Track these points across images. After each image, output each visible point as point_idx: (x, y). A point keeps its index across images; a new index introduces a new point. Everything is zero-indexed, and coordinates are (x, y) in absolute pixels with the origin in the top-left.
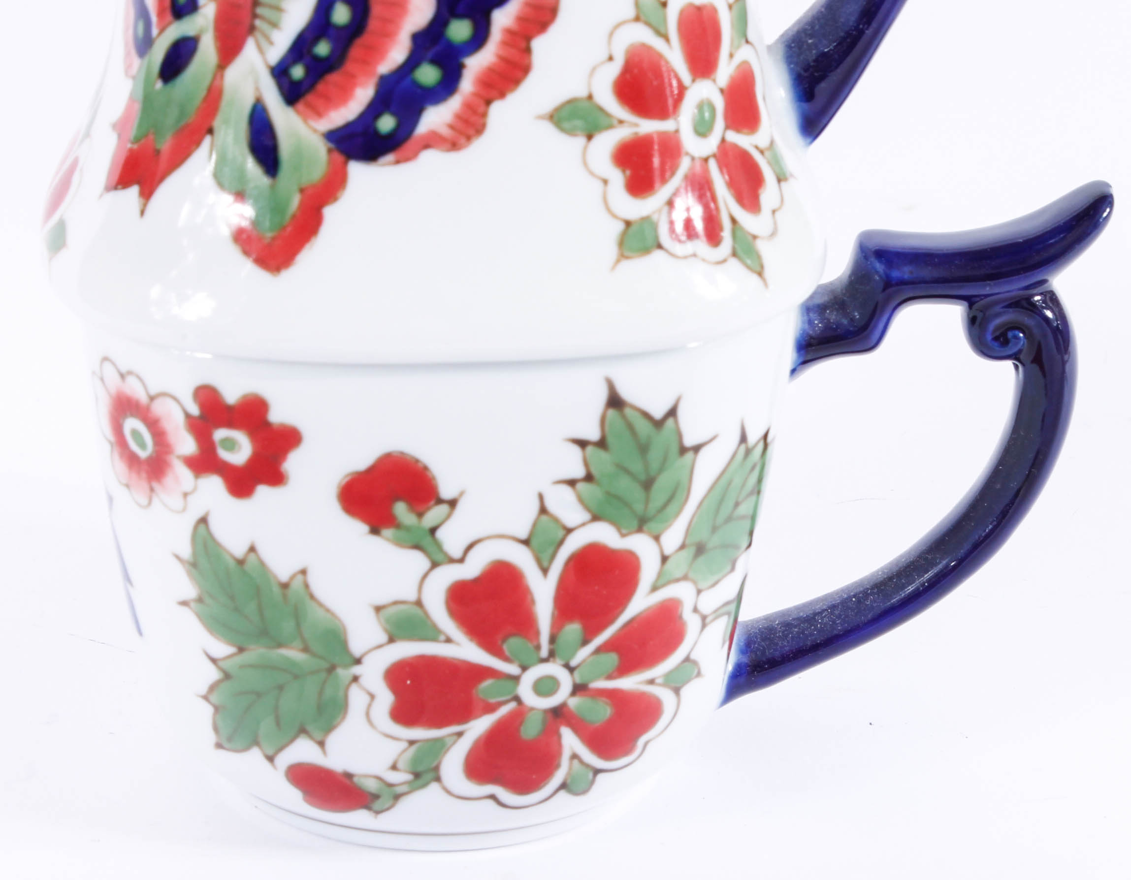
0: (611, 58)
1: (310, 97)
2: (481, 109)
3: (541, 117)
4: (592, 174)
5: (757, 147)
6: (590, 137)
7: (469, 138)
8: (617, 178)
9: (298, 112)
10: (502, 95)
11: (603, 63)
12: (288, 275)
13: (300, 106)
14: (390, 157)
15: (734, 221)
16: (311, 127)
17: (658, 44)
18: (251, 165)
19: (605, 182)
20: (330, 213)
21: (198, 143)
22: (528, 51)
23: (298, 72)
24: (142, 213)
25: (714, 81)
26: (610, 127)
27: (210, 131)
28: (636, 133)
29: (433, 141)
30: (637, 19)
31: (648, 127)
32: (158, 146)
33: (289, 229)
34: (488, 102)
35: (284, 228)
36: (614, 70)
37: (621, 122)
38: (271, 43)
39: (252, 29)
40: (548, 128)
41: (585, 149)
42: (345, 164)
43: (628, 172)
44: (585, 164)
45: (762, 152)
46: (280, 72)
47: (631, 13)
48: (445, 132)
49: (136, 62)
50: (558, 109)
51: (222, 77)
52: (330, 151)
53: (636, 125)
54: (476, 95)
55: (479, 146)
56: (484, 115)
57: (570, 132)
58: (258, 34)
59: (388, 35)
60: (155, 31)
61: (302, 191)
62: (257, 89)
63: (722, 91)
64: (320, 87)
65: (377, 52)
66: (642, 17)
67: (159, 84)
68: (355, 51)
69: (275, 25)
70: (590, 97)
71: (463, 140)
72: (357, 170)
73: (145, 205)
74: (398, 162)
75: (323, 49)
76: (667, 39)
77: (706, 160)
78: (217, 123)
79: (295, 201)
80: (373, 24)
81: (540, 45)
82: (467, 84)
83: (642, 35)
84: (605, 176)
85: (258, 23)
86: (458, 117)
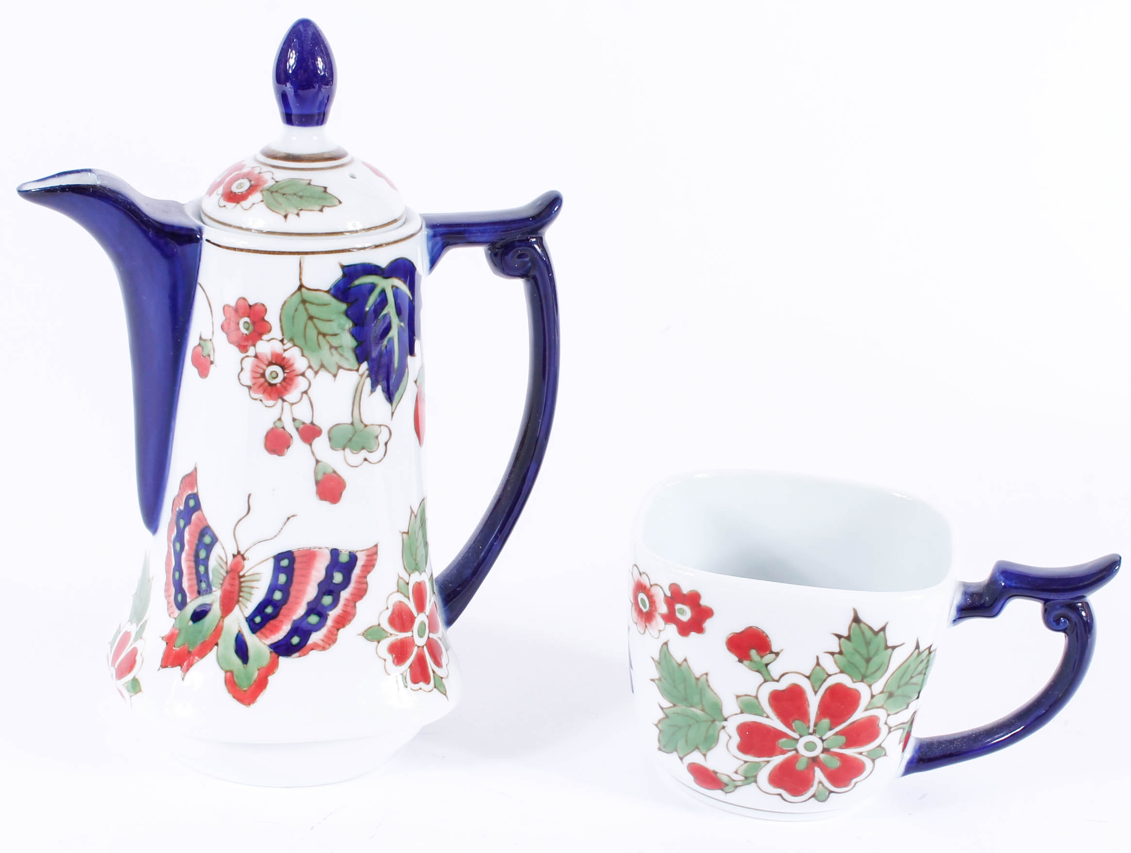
0: (387, 608)
1: (263, 630)
2: (335, 632)
3: (359, 635)
4: (379, 657)
5: (439, 638)
6: (379, 642)
7: (330, 645)
8: (390, 658)
9: (258, 637)
10: (344, 626)
11: (384, 610)
12: (252, 706)
13: (258, 634)
14: (297, 654)
15: (434, 672)
16: (262, 642)
17: (405, 600)
18: (237, 661)
19: (385, 660)
20: (270, 678)
21: (211, 649)
22: (355, 607)
23: (258, 620)
24: (183, 679)
25: (425, 613)
26: (387, 637)
27: (217, 644)
28: (397, 639)
29: (315, 647)
30: (398, 591)
31: (402, 635)
32: (190, 650)
33: (253, 687)
34: (338, 630)
35: (251, 686)
36: (388, 613)
37: (391, 634)
38: (247, 608)
39: (238, 602)
40: (362, 638)
41: (377, 647)
42: (278, 658)
43: (394, 656)
44: (377, 653)
45: (441, 640)
46: (250, 620)
47: (396, 589)
48: (320, 643)
49: (177, 612)
50: (366, 631)
51: (223, 621)
52: (271, 652)
53: (397, 635)
54: (333, 626)
55: (334, 648)
56: (336, 635)
57: (371, 640)
58: (240, 603)
59: (297, 603)
60: (188, 600)
61: (258, 670)
62: (239, 626)
63: (427, 616)
64: (268, 626)
65: (292, 610)
66: (400, 591)
67: (191, 623)
68: (284, 611)
69: (248, 600)
70: (379, 625)
71: (327, 646)
72: (282, 660)
73: (184, 675)
74: (300, 656)
75: (269, 610)
76: (409, 599)
77: (423, 647)
78: (220, 641)
79: (256, 675)
80: (291, 599)
81: (360, 605)
82: (330, 622)
83: (399, 597)
84: (385, 658)
85: (241, 599)
86: (325, 636)
